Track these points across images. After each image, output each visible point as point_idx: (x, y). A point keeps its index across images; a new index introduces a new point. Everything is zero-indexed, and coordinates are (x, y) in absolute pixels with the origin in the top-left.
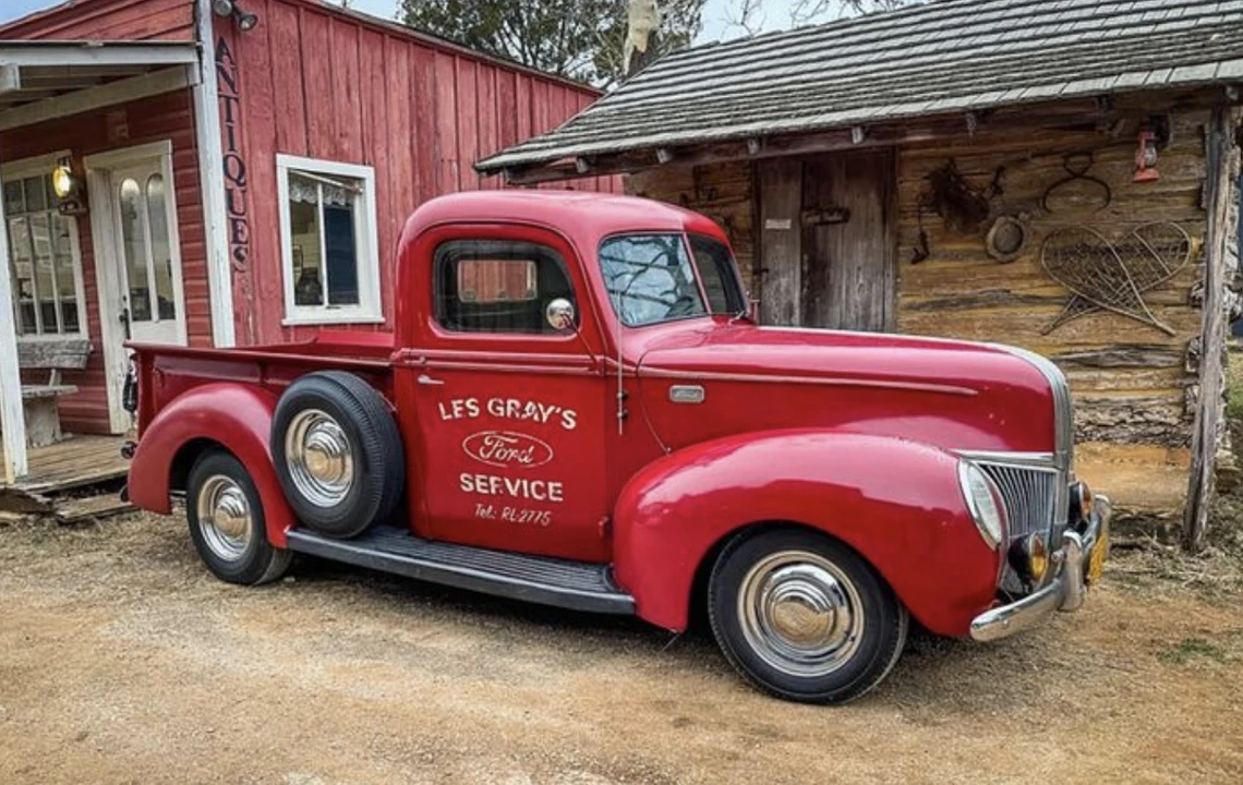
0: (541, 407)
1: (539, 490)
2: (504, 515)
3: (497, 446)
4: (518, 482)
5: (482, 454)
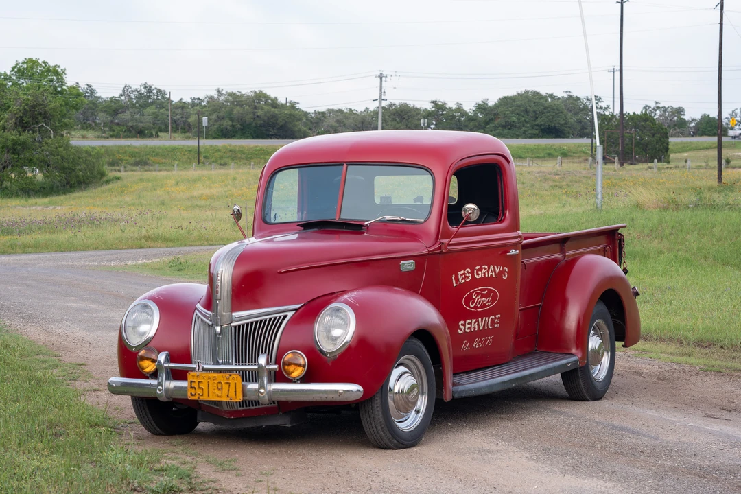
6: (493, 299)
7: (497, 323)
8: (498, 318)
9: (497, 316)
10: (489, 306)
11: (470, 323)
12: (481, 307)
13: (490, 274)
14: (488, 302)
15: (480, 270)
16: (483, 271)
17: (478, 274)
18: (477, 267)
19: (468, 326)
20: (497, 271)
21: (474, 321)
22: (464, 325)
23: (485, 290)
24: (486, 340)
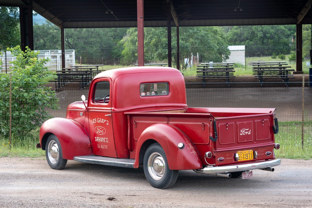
6: (104, 131)
7: (107, 141)
8: (107, 139)
9: (107, 138)
10: (102, 134)
11: (98, 138)
12: (100, 133)
13: (102, 122)
14: (102, 132)
15: (99, 120)
16: (100, 120)
17: (98, 121)
18: (98, 119)
19: (98, 139)
20: (104, 121)
21: (99, 138)
22: (96, 138)
23: (101, 127)
24: (105, 146)
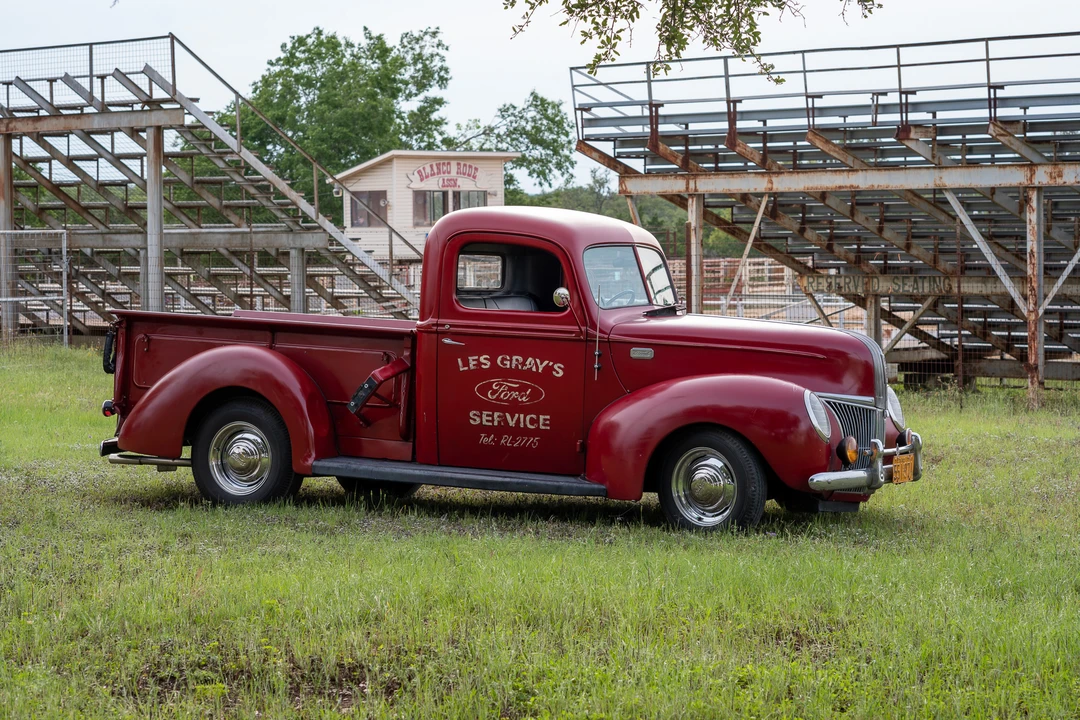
0: (538, 361)
1: (532, 421)
2: (503, 441)
3: (501, 390)
4: (517, 415)
5: (489, 396)
